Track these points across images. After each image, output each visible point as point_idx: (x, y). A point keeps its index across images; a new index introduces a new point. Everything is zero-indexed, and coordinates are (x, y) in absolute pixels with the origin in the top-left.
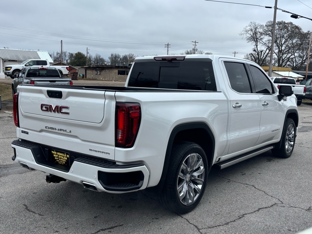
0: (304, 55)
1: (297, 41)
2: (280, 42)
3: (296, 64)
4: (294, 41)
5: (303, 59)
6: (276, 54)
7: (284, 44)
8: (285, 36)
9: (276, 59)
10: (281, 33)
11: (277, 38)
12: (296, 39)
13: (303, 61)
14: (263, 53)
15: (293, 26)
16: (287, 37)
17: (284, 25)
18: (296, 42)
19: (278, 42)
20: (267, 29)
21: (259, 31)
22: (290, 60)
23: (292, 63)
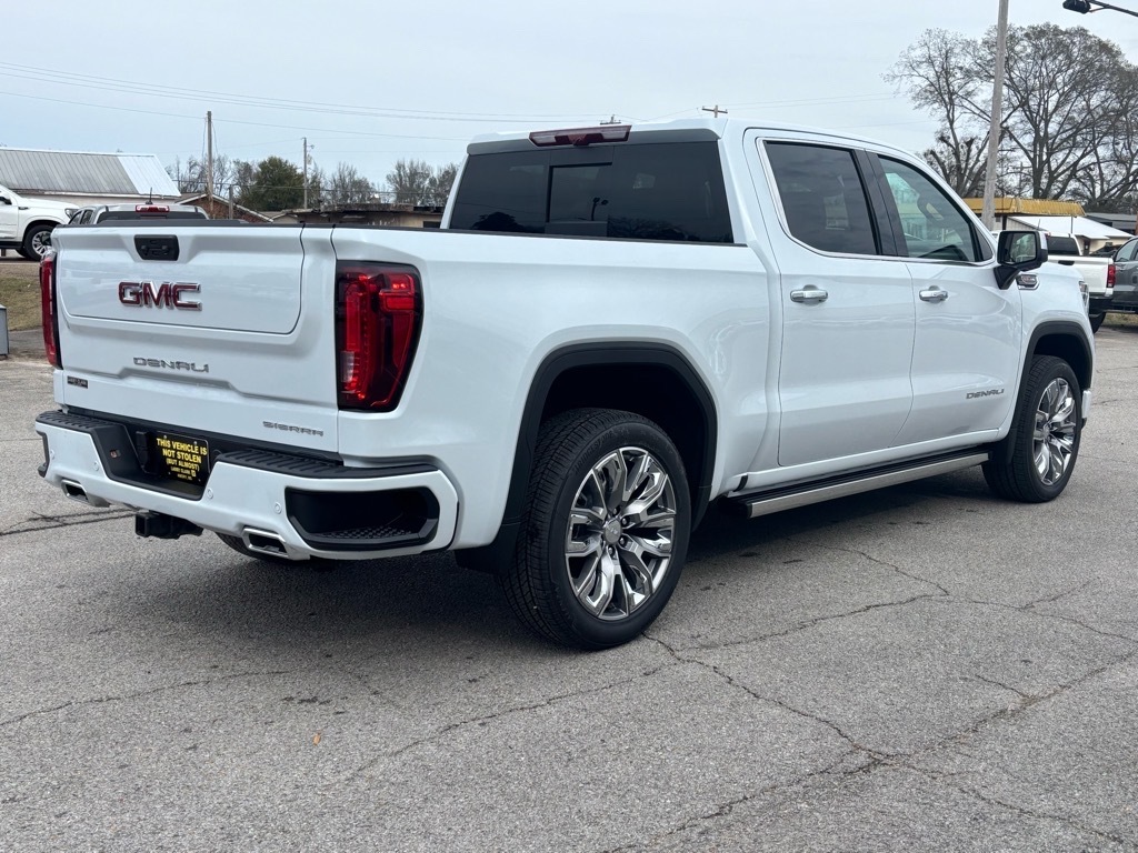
1: (1106, 100)
2: (1039, 105)
3: (1102, 189)
4: (1095, 101)
5: (1128, 170)
6: (1026, 151)
7: (1054, 111)
8: (1060, 80)
9: (1025, 171)
10: (1044, 70)
11: (1030, 91)
12: (1103, 93)
13: (1128, 174)
14: (973, 147)
16: (1065, 85)
17: (1049, 40)
18: (1103, 102)
19: (1031, 103)
21: (960, 65)
22: (1080, 173)
23: (1089, 183)
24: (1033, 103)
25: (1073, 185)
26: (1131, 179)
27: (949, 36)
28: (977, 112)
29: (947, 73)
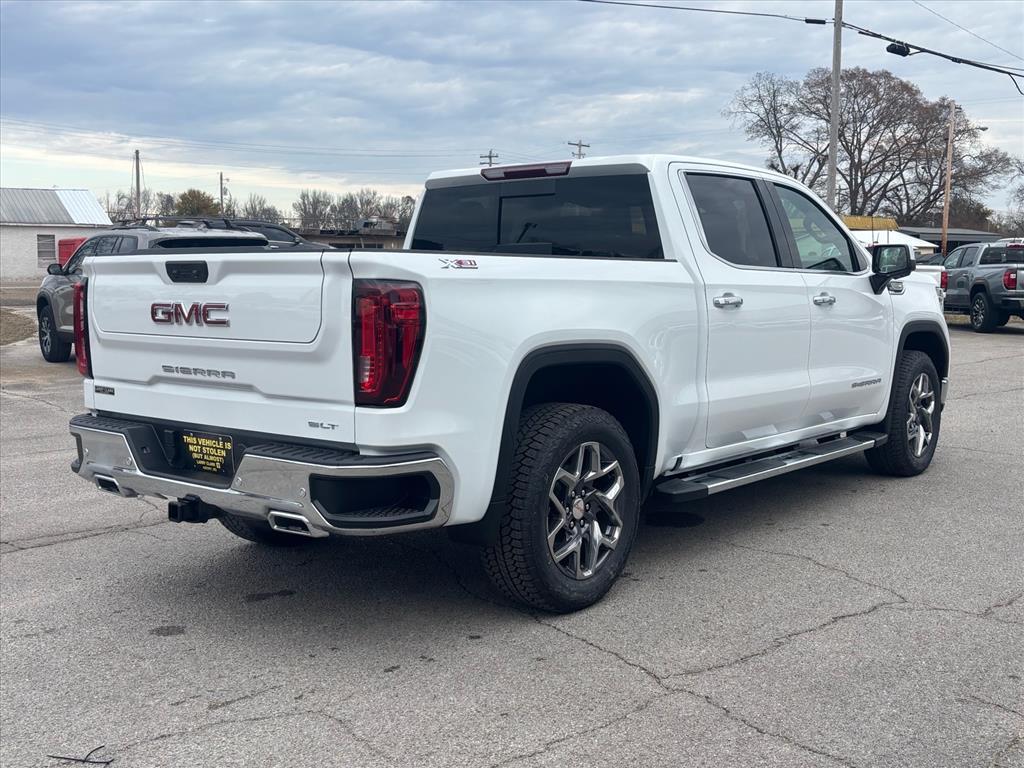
0: (934, 175)
1: (908, 132)
2: (853, 135)
3: (908, 206)
4: (899, 133)
5: (929, 190)
6: (843, 175)
7: (866, 141)
8: (869, 115)
9: (842, 192)
10: (856, 106)
11: (844, 124)
12: (906, 126)
13: (930, 195)
14: (799, 172)
15: (892, 84)
16: (874, 119)
17: (863, 82)
18: (906, 133)
20: (810, 96)
21: (786, 103)
22: (890, 194)
23: (897, 202)
24: (848, 135)
25: (884, 204)
26: (932, 198)
27: (776, 78)
28: (801, 142)
29: (775, 110)
